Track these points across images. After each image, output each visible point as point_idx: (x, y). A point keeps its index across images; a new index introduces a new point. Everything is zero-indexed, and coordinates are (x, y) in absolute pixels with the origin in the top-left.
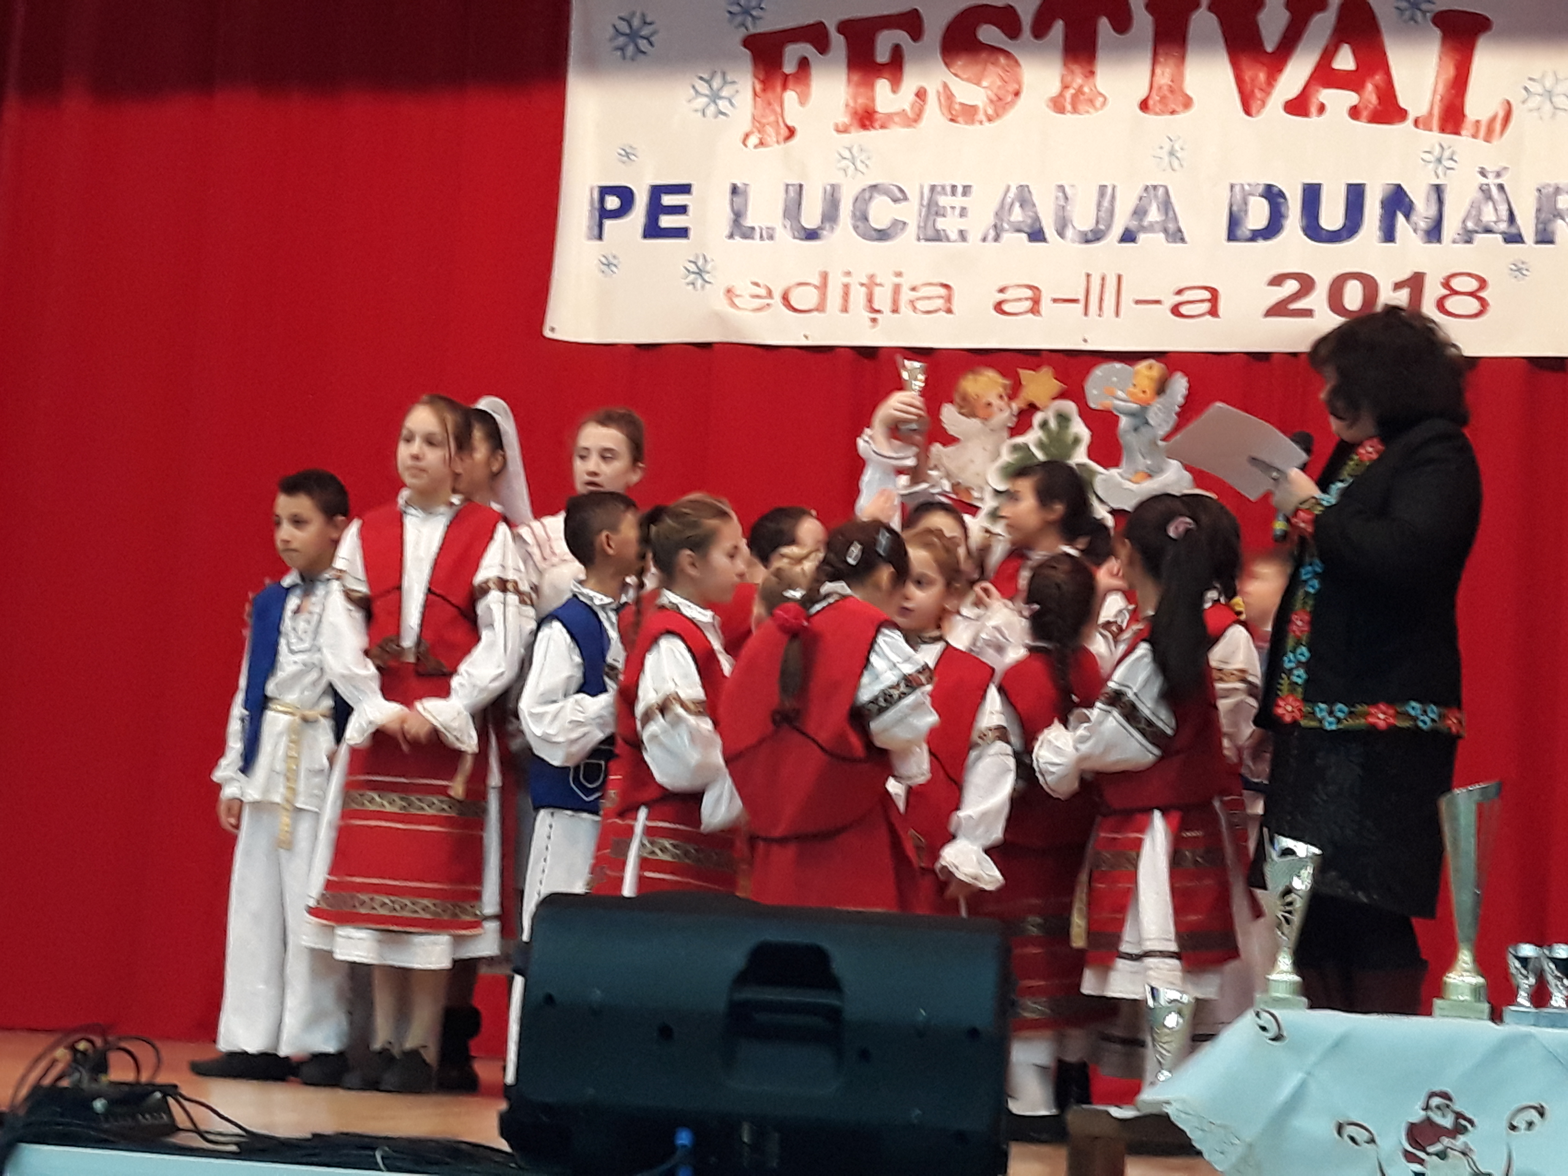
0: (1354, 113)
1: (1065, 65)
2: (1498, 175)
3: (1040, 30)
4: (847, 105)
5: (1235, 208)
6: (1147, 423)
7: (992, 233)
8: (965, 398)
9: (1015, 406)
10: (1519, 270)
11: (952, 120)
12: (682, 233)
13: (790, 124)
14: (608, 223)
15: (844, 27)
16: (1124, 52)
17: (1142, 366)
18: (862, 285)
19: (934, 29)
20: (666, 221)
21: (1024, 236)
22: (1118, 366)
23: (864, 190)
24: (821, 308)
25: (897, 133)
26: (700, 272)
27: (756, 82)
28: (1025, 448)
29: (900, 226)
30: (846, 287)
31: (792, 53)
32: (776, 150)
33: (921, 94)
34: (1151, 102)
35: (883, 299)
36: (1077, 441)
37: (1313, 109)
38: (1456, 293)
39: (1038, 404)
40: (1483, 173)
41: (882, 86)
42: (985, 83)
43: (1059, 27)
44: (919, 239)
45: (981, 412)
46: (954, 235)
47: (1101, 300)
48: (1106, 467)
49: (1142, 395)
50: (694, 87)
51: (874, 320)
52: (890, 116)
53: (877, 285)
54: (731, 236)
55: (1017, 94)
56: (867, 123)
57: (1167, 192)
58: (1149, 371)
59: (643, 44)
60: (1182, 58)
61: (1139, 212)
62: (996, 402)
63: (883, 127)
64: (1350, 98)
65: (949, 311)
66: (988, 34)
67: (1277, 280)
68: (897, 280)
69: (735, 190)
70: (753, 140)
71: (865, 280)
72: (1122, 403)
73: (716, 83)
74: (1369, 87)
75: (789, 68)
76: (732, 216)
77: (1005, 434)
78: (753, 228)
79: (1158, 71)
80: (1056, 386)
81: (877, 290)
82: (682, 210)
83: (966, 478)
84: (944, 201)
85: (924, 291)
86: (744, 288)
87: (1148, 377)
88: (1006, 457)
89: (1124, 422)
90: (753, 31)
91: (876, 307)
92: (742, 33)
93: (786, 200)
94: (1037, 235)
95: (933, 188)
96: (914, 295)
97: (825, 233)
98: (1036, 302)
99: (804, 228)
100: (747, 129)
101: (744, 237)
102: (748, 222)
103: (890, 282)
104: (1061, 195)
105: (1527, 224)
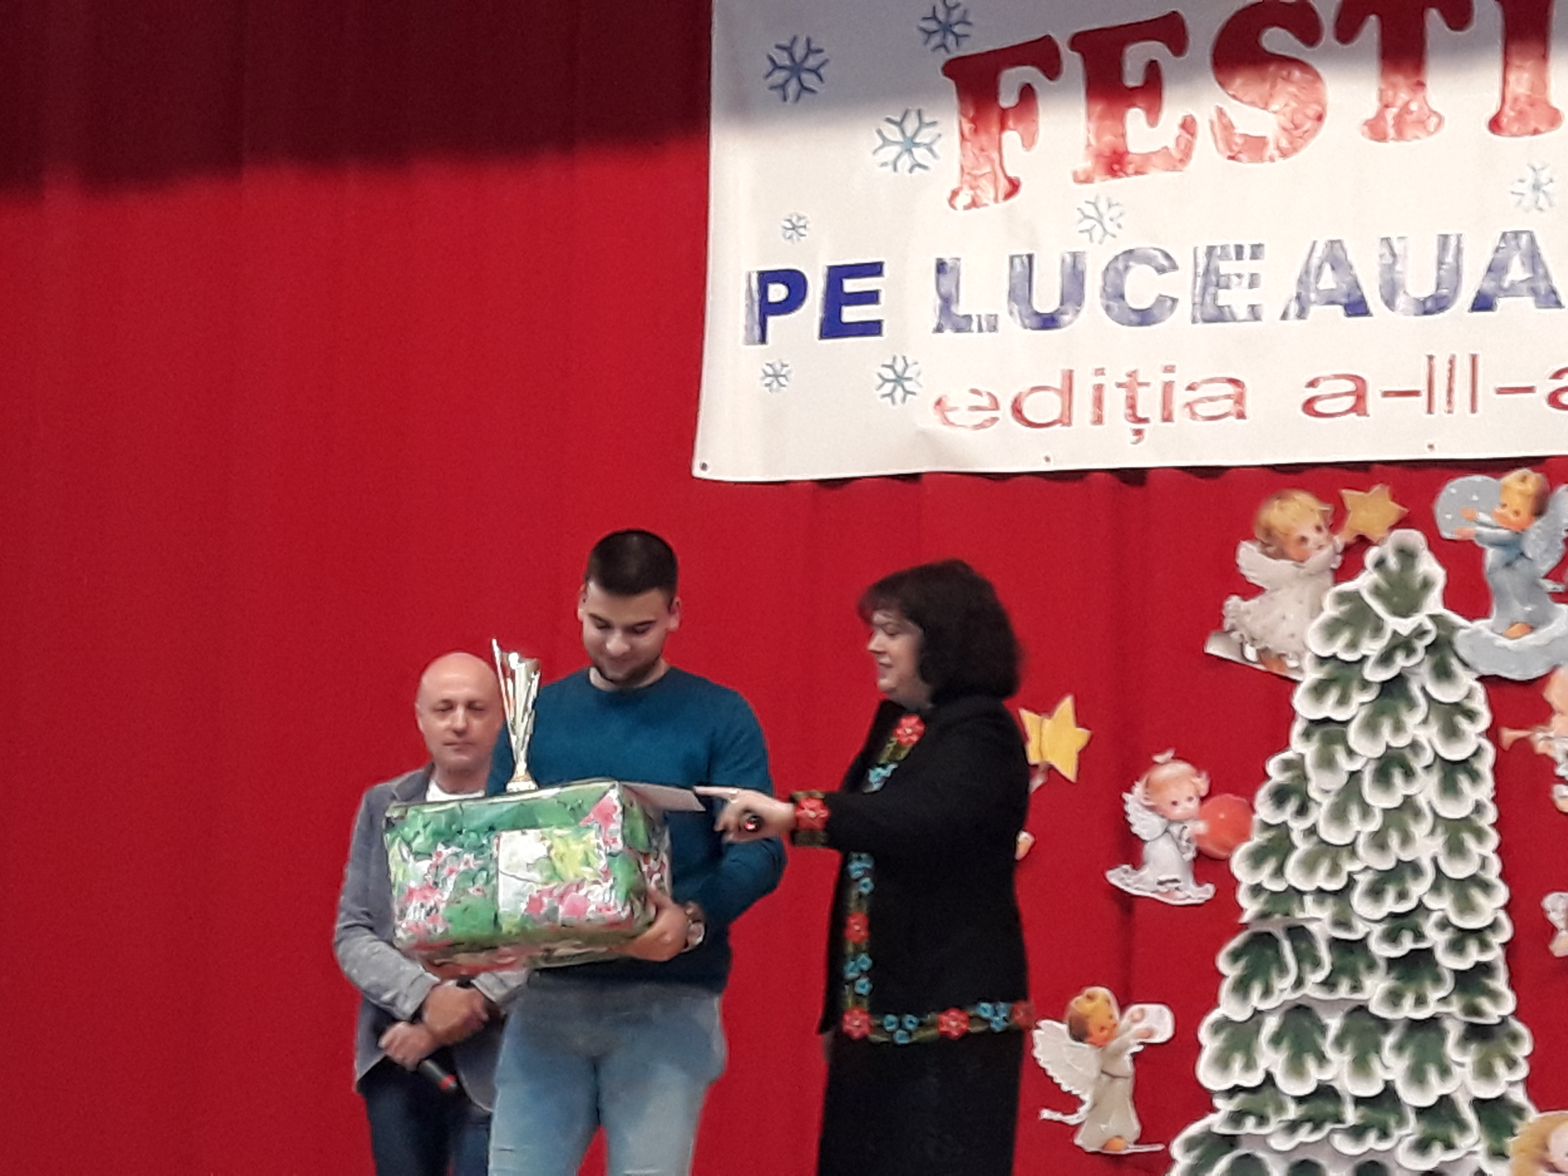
1: (1384, 76)
3: (1347, 31)
4: (1089, 145)
6: (1522, 554)
7: (1294, 308)
8: (1269, 532)
9: (1340, 540)
11: (1232, 158)
12: (872, 328)
13: (1011, 174)
14: (773, 321)
15: (1079, 42)
16: (1464, 53)
17: (1512, 478)
18: (1120, 385)
19: (1203, 30)
20: (851, 314)
21: (1340, 309)
22: (1478, 478)
23: (1116, 258)
24: (1065, 419)
25: (1156, 177)
26: (899, 380)
27: (964, 120)
28: (1354, 597)
29: (1169, 303)
30: (1099, 388)
31: (1012, 80)
32: (994, 210)
33: (1188, 126)
34: (1504, 121)
35: (1149, 403)
36: (1427, 585)
39: (1372, 535)
41: (1135, 117)
42: (1275, 107)
43: (1372, 26)
44: (1194, 321)
45: (1291, 550)
46: (1242, 312)
47: (1450, 391)
48: (1471, 618)
49: (1513, 518)
50: (879, 132)
51: (1138, 432)
52: (1147, 157)
53: (1141, 384)
54: (939, 329)
55: (1320, 118)
56: (1116, 167)
57: (1532, 240)
59: (809, 79)
60: (1543, 59)
61: (1495, 269)
62: (1313, 536)
63: (1137, 173)
65: (1241, 416)
66: (1275, 40)
68: (1168, 377)
69: (941, 267)
70: (964, 198)
71: (1124, 379)
72: (1485, 530)
73: (911, 125)
75: (1008, 99)
76: (938, 302)
77: (1328, 579)
78: (968, 317)
79: (1512, 77)
80: (1393, 510)
81: (1141, 392)
82: (871, 297)
83: (1276, 643)
84: (1226, 267)
85: (1205, 391)
86: (959, 398)
87: (1521, 493)
88: (1330, 611)
89: (1491, 556)
90: (956, 54)
91: (1141, 414)
92: (943, 57)
93: (1011, 278)
94: (1357, 307)
95: (1211, 250)
96: (1192, 396)
97: (1066, 318)
98: (1360, 396)
99: (1037, 314)
100: (955, 185)
101: (958, 330)
102: (961, 309)
103: (1157, 379)
104: (1386, 251)
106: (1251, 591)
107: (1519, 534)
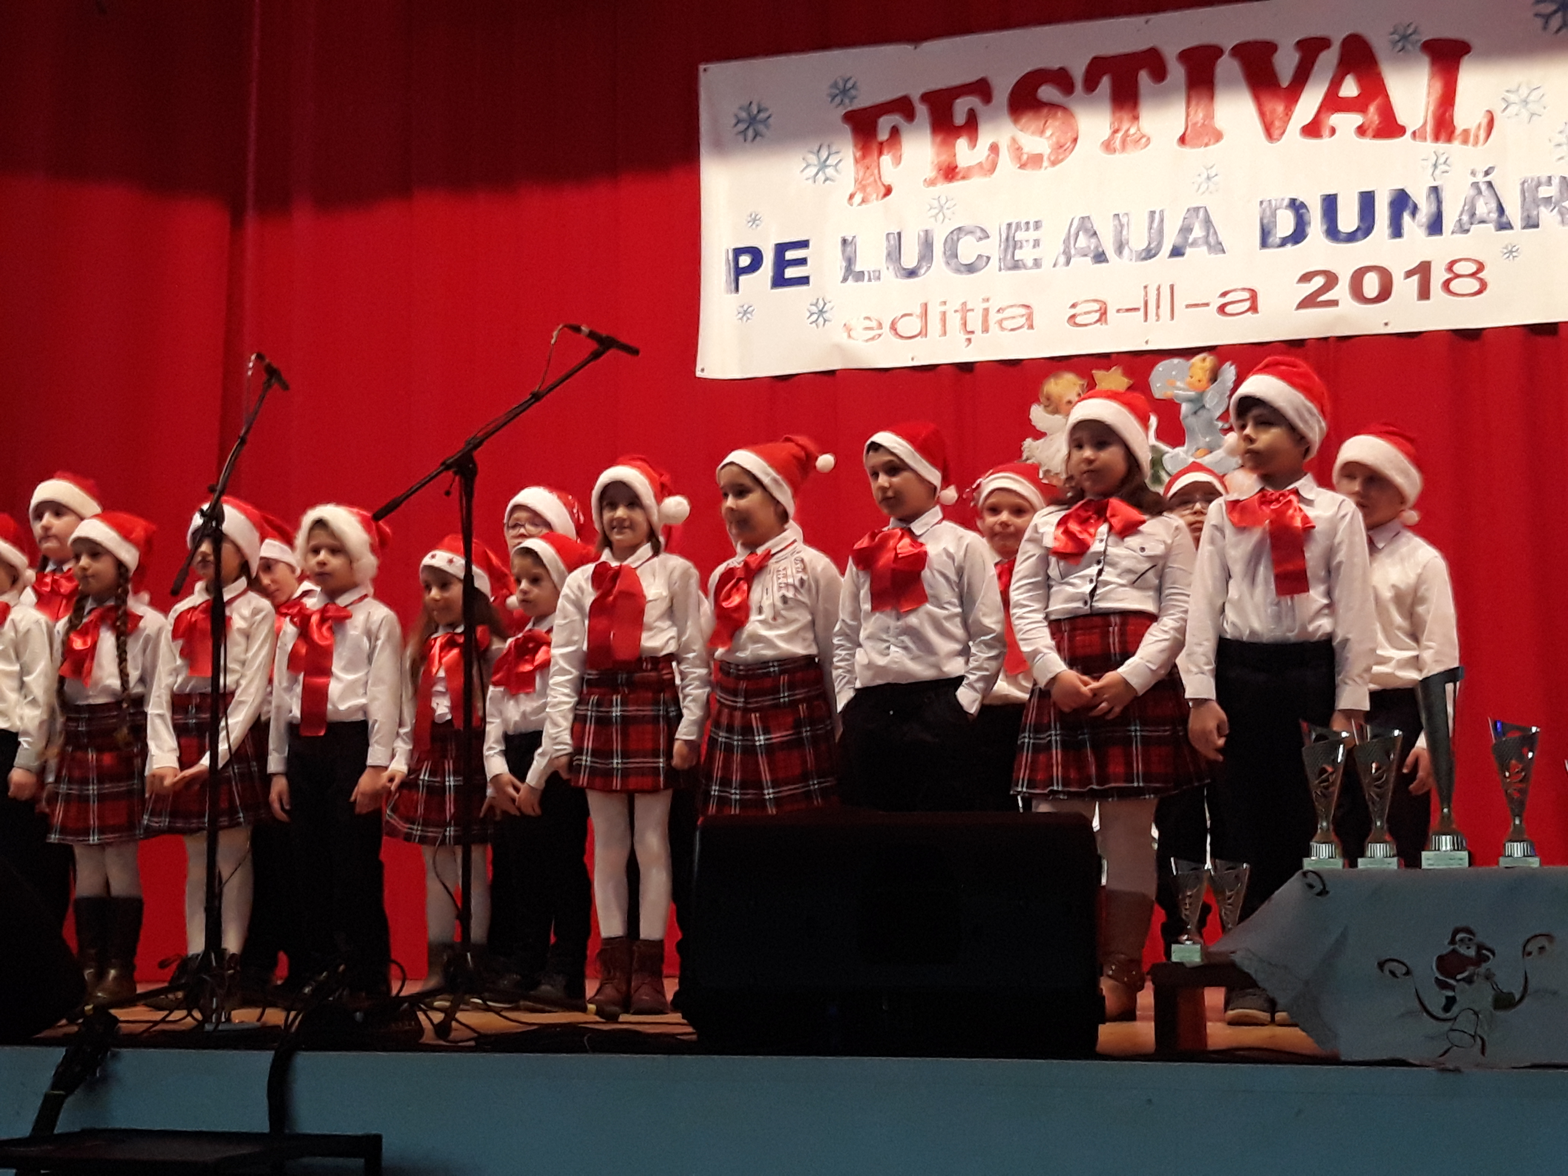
0: (1361, 131)
1: (1114, 112)
2: (1487, 173)
3: (1091, 84)
4: (932, 162)
5: (1265, 221)
6: (1203, 407)
7: (1062, 259)
8: (1048, 398)
10: (1511, 252)
11: (1021, 167)
12: (804, 281)
13: (886, 183)
14: (742, 278)
15: (926, 98)
16: (1163, 97)
17: (1197, 359)
18: (956, 311)
19: (1002, 91)
20: (790, 273)
21: (1089, 260)
22: (1176, 361)
23: (952, 232)
24: (924, 333)
25: (976, 182)
26: (821, 312)
27: (856, 150)
29: (985, 258)
30: (944, 314)
31: (885, 124)
32: (876, 205)
33: (994, 148)
34: (1187, 138)
35: (975, 321)
37: (1326, 132)
38: (1458, 276)
40: (1473, 173)
41: (962, 144)
42: (1048, 133)
43: (1106, 81)
44: (1000, 270)
46: (1030, 263)
47: (1158, 307)
48: (1173, 446)
50: (804, 159)
51: (969, 340)
52: (969, 169)
53: (969, 310)
54: (845, 280)
55: (1075, 140)
56: (951, 175)
57: (1206, 210)
58: (1202, 364)
59: (761, 128)
60: (1212, 97)
61: (1186, 230)
63: (963, 178)
64: (1356, 119)
65: (1031, 327)
66: (1047, 92)
67: (1306, 278)
68: (986, 305)
69: (844, 241)
70: (858, 198)
71: (959, 307)
72: (1181, 392)
73: (824, 154)
74: (1372, 109)
75: (883, 135)
76: (844, 264)
78: (863, 272)
79: (1192, 112)
80: (1126, 381)
81: (970, 315)
82: (802, 262)
84: (1020, 236)
85: (1008, 313)
86: (859, 324)
87: (1202, 368)
90: (850, 109)
91: (970, 329)
92: (842, 111)
93: (888, 247)
94: (1100, 257)
95: (1009, 225)
96: (1000, 316)
97: (923, 271)
98: (1103, 314)
99: (904, 269)
100: (851, 189)
101: (857, 280)
102: (858, 268)
103: (979, 307)
104: (1117, 222)
105: (1514, 213)
106: (1039, 435)
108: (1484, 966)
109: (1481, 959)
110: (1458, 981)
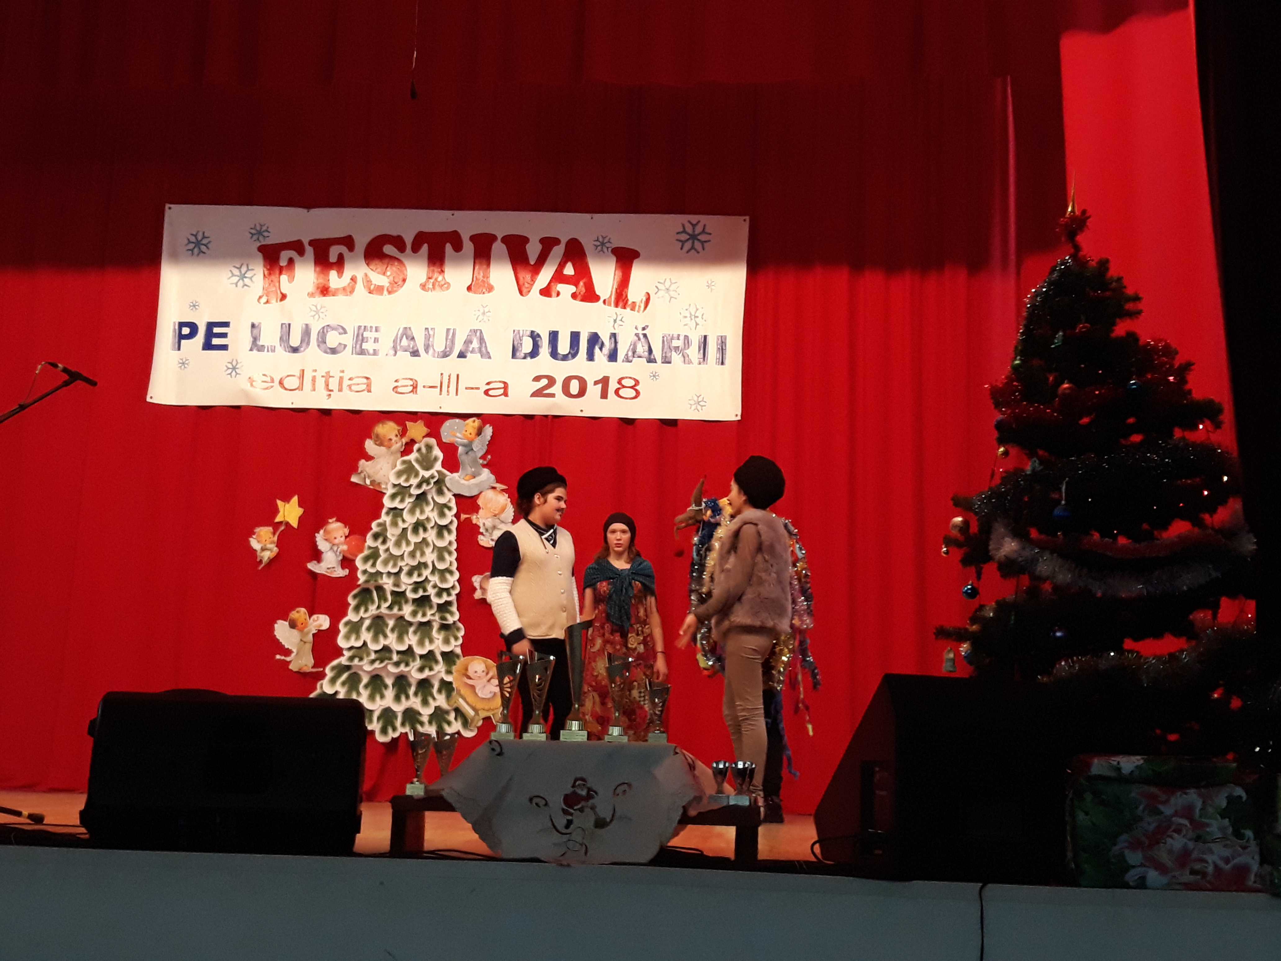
0: (574, 296)
1: (429, 266)
2: (644, 329)
3: (416, 248)
4: (314, 283)
5: (516, 343)
7: (392, 352)
8: (377, 436)
9: (404, 440)
10: (654, 376)
11: (370, 293)
12: (224, 347)
13: (284, 291)
14: (183, 342)
15: (312, 243)
16: (459, 261)
18: (323, 376)
19: (361, 243)
20: (215, 341)
21: (409, 354)
22: (457, 420)
23: (323, 328)
24: (300, 388)
25: (341, 298)
26: (234, 368)
27: (265, 269)
28: (409, 462)
29: (343, 346)
30: (314, 377)
31: (285, 255)
32: (275, 304)
33: (353, 279)
34: (473, 287)
35: (334, 384)
36: (436, 459)
37: (554, 294)
38: (624, 387)
39: (416, 440)
40: (636, 328)
41: (333, 274)
42: (388, 273)
44: (353, 354)
45: (386, 443)
47: (448, 387)
48: (452, 472)
49: (469, 436)
50: (231, 271)
52: (337, 290)
53: (330, 377)
54: (251, 350)
55: (404, 280)
56: (325, 292)
57: (481, 332)
58: (473, 424)
59: (203, 248)
60: (488, 265)
61: (468, 342)
62: (394, 439)
63: (333, 295)
64: (572, 289)
65: (369, 391)
66: (388, 249)
67: (537, 379)
68: (342, 374)
69: (253, 326)
70: (264, 300)
71: (324, 374)
72: (459, 440)
73: (244, 269)
74: (581, 283)
75: (283, 263)
76: (252, 339)
77: (399, 455)
78: (263, 346)
79: (476, 271)
80: (425, 430)
81: (331, 379)
82: (224, 335)
83: (378, 478)
84: (366, 334)
85: (355, 381)
86: (258, 378)
88: (399, 467)
89: (461, 449)
90: (263, 243)
91: (330, 388)
92: (258, 244)
93: (281, 332)
94: (415, 353)
95: (360, 327)
96: (350, 382)
97: (302, 349)
98: (415, 387)
99: (291, 347)
100: (260, 294)
101: (259, 350)
102: (261, 343)
103: (338, 375)
104: (427, 333)
105: (657, 353)
106: (369, 458)
107: (471, 442)
108: (591, 801)
109: (589, 797)
110: (575, 810)
